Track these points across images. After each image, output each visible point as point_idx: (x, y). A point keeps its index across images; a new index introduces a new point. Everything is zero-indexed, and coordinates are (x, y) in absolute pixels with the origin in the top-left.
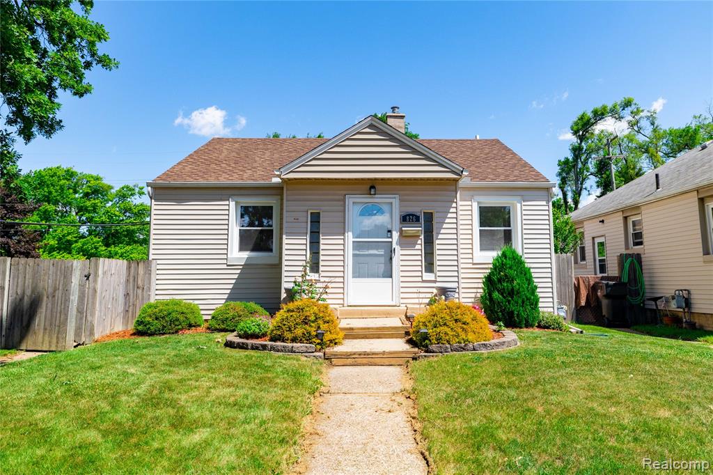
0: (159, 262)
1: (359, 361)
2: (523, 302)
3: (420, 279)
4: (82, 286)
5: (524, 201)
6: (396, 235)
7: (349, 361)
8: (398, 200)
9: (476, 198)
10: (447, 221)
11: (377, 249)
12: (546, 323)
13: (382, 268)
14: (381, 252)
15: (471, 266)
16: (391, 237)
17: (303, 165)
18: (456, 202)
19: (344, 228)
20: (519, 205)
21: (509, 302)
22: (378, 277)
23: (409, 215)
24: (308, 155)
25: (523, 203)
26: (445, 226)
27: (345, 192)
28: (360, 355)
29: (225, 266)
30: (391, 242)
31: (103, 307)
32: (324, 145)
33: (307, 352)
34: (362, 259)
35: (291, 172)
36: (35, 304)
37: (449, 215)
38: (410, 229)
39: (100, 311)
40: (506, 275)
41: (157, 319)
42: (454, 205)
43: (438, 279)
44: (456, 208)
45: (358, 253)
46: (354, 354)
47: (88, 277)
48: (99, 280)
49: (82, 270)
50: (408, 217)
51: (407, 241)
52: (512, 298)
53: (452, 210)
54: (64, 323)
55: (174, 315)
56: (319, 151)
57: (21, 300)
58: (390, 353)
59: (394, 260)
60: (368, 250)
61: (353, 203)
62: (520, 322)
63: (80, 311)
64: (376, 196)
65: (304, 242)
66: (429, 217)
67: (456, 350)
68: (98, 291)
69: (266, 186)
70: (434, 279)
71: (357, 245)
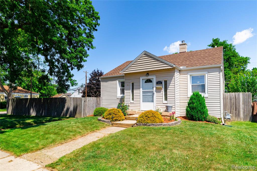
0: (103, 98)
1: (119, 126)
2: (197, 112)
3: (162, 103)
4: (84, 104)
5: (209, 73)
6: (155, 88)
7: (117, 125)
8: (155, 77)
9: (189, 73)
10: (171, 83)
11: (150, 93)
12: (209, 120)
13: (151, 99)
14: (151, 94)
15: (187, 98)
16: (153, 89)
17: (127, 69)
18: (174, 76)
19: (140, 87)
20: (206, 75)
21: (192, 111)
22: (150, 102)
23: (158, 82)
24: (128, 66)
25: (208, 74)
26: (171, 85)
27: (140, 76)
28: (119, 124)
29: (116, 99)
30: (153, 91)
31: (89, 109)
32: (132, 62)
33: (108, 122)
34: (145, 96)
35: (124, 71)
36: (77, 107)
37: (172, 81)
38: (159, 86)
39: (88, 110)
40: (192, 102)
41: (97, 112)
42: (174, 77)
43: (168, 103)
44: (174, 78)
45: (144, 94)
46: (118, 124)
47: (85, 101)
48: (87, 102)
49: (84, 100)
50: (158, 83)
51: (158, 90)
52: (193, 110)
53: (173, 79)
54: (81, 112)
55: (100, 111)
56: (131, 64)
57: (75, 106)
58: (126, 124)
59: (154, 97)
60: (147, 93)
61: (142, 79)
62: (196, 119)
63: (84, 110)
64: (149, 76)
65: (130, 92)
66: (166, 82)
67: (143, 125)
68: (87, 105)
69: (122, 76)
70: (167, 103)
71: (143, 92)
